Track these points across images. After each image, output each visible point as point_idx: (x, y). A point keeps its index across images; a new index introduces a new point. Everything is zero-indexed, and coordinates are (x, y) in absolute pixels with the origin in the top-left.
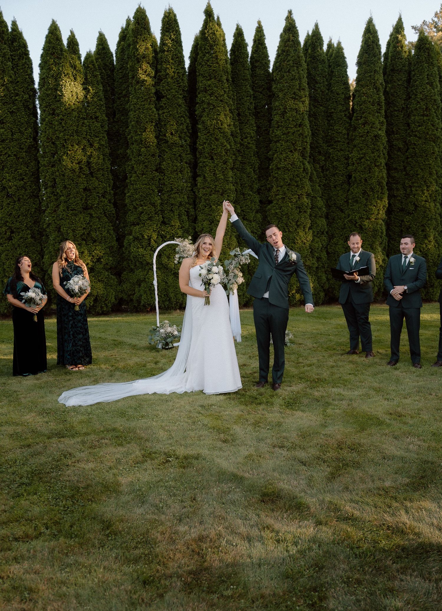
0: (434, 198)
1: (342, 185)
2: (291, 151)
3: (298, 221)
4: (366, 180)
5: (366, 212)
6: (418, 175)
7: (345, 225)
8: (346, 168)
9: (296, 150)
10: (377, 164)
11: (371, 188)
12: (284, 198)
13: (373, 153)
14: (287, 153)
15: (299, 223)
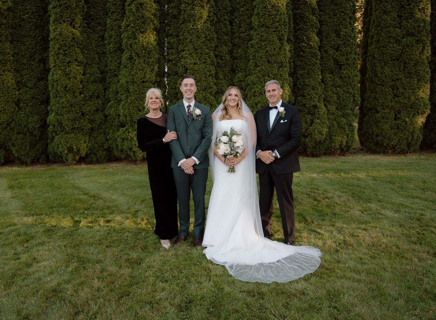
0: (204, 60)
1: (116, 52)
2: (60, 23)
3: (66, 87)
4: (131, 46)
5: (132, 76)
6: (187, 39)
7: (117, 89)
8: (120, 36)
9: (64, 21)
10: (142, 30)
11: (137, 53)
12: (55, 66)
13: (138, 20)
14: (56, 25)
15: (67, 89)
